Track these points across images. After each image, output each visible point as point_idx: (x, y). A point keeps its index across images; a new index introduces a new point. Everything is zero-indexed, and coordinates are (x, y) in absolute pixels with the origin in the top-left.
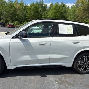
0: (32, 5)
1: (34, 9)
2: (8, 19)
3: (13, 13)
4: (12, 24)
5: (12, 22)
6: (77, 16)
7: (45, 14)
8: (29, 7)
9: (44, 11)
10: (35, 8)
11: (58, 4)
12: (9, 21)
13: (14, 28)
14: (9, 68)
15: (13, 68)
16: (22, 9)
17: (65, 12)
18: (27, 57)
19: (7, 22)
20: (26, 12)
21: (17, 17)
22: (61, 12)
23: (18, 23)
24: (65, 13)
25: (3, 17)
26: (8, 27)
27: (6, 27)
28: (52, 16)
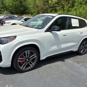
15: (44, 59)
24: (25, 3)
28: (11, 5)
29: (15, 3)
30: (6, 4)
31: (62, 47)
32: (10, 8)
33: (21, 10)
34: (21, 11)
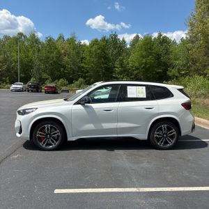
0: (95, 42)
1: (99, 51)
2: (44, 76)
3: (54, 62)
4: (53, 85)
5: (53, 80)
6: (194, 62)
7: (121, 60)
8: (87, 47)
9: (120, 55)
10: (99, 49)
11: (151, 38)
12: (47, 79)
13: (57, 93)
14: (70, 139)
16: (73, 53)
17: (167, 53)
18: (90, 126)
19: (42, 81)
20: (82, 58)
21: (62, 69)
22: (158, 55)
23: (66, 82)
25: (34, 71)
26: (46, 92)
27: (41, 92)
28: (137, 64)
29: (144, 61)
30: (128, 64)
31: (105, 128)
32: (136, 72)
33: (158, 73)
34: (158, 76)
